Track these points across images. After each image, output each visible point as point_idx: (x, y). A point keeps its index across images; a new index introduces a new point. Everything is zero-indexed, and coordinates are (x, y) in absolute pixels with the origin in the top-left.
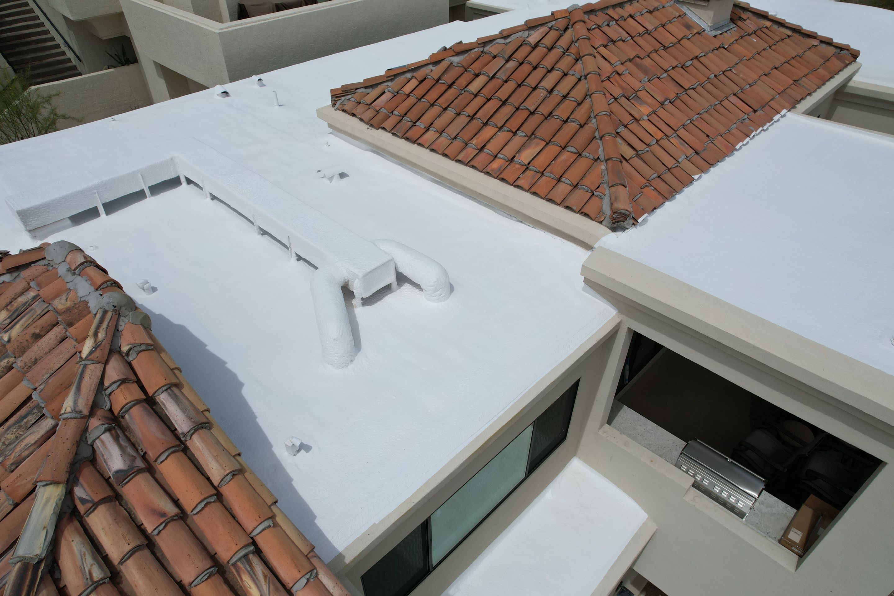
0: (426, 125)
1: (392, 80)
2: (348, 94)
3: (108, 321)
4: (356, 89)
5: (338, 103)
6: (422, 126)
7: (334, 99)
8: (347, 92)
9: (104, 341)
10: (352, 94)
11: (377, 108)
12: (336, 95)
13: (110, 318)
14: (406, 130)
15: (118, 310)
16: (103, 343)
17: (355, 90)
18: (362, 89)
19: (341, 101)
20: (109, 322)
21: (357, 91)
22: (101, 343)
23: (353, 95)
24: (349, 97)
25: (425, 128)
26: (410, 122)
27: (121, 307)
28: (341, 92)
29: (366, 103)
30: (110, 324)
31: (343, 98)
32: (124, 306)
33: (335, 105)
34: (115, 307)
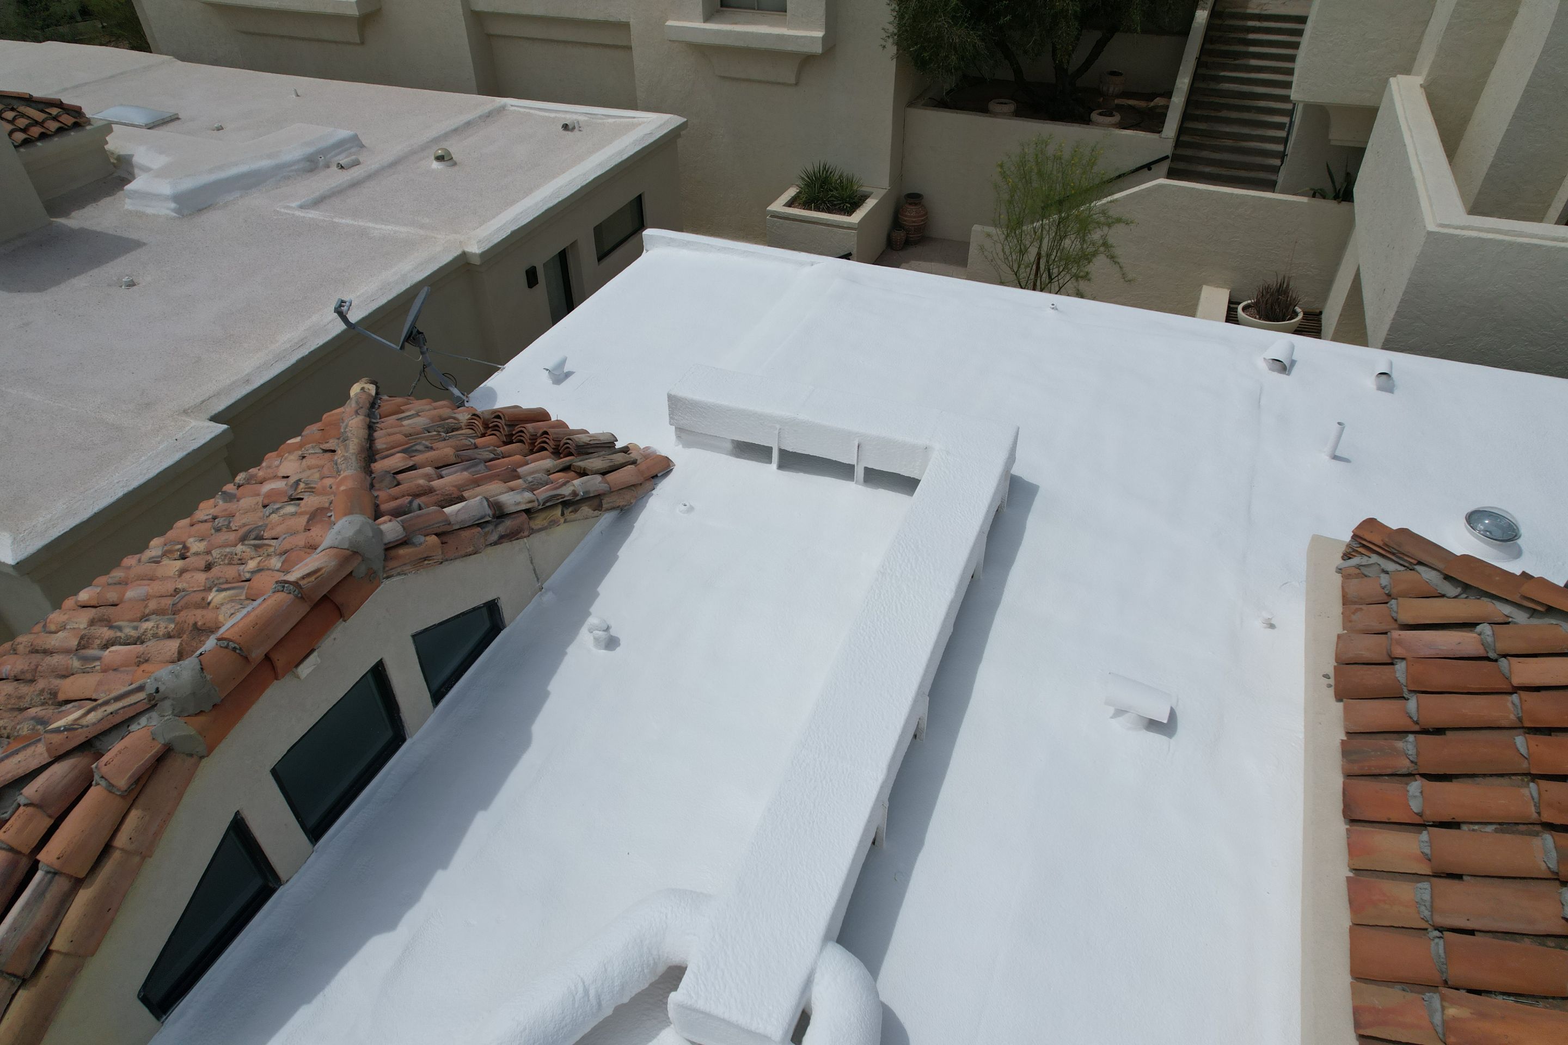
0: (1428, 812)
1: (1533, 613)
2: (1393, 558)
3: (125, 705)
4: (1420, 563)
5: (1356, 561)
6: (1415, 805)
7: (1355, 545)
8: (1394, 554)
9: (85, 729)
10: (1404, 566)
11: (1398, 651)
12: (1365, 540)
13: (132, 702)
14: (1377, 771)
15: (156, 699)
16: (80, 730)
17: (1415, 562)
18: (1434, 573)
19: (1365, 561)
20: (124, 707)
21: (1418, 568)
22: (77, 729)
23: (1403, 568)
24: (1391, 566)
25: (1420, 815)
26: (1412, 762)
27: (165, 698)
28: (1380, 544)
29: (1394, 615)
30: (121, 711)
31: (1375, 558)
32: (174, 699)
33: (1350, 558)
34: (157, 691)
